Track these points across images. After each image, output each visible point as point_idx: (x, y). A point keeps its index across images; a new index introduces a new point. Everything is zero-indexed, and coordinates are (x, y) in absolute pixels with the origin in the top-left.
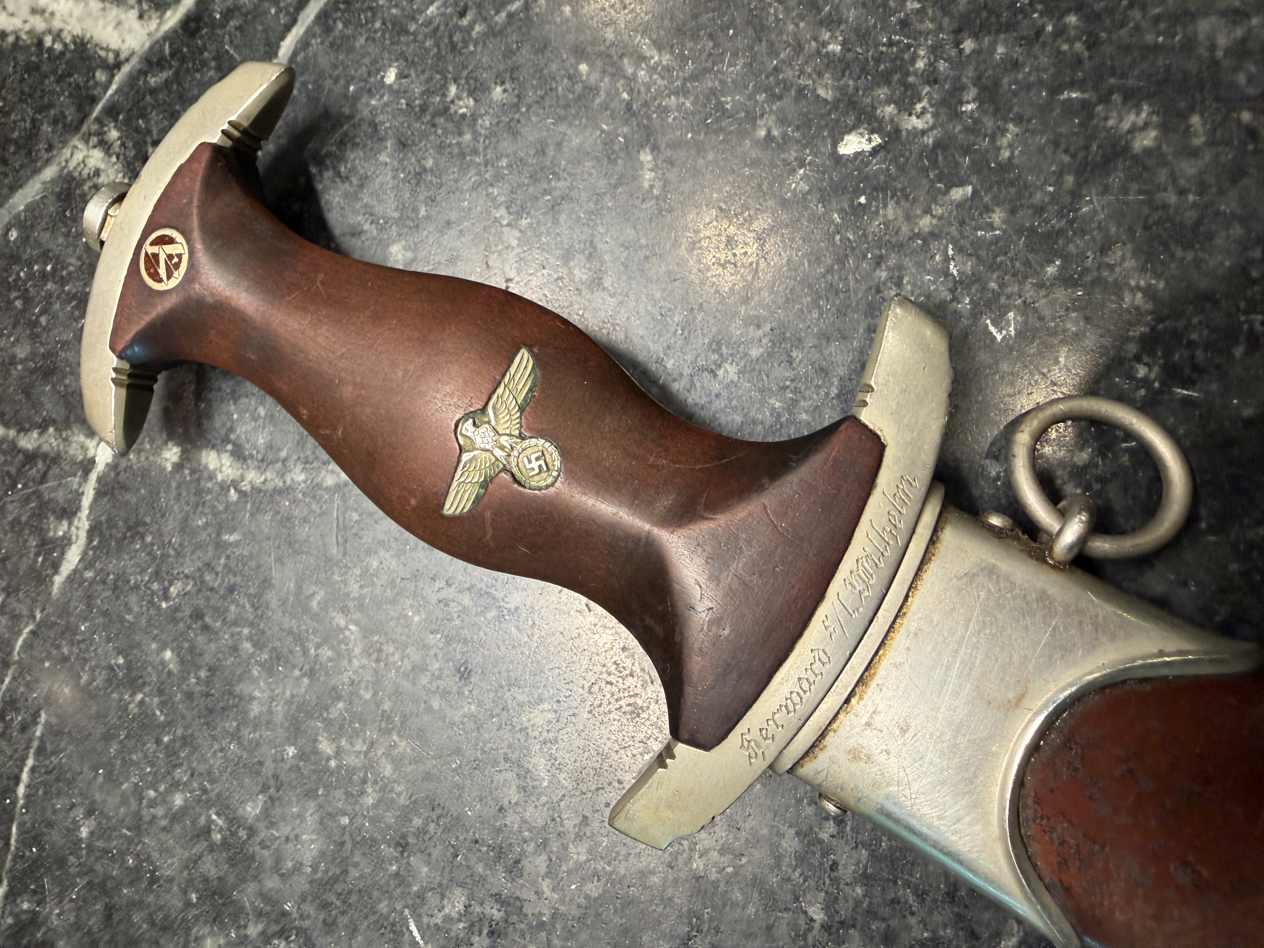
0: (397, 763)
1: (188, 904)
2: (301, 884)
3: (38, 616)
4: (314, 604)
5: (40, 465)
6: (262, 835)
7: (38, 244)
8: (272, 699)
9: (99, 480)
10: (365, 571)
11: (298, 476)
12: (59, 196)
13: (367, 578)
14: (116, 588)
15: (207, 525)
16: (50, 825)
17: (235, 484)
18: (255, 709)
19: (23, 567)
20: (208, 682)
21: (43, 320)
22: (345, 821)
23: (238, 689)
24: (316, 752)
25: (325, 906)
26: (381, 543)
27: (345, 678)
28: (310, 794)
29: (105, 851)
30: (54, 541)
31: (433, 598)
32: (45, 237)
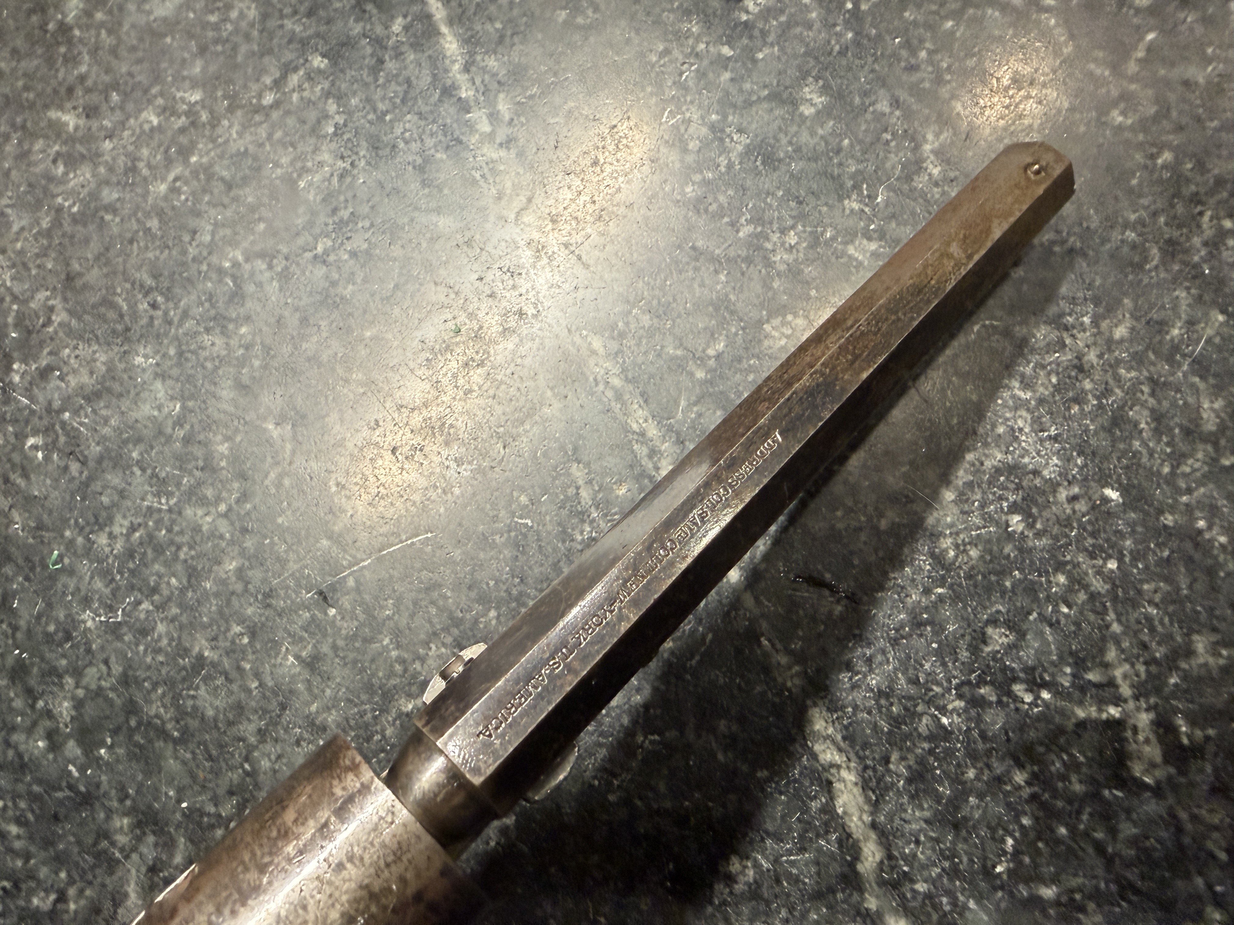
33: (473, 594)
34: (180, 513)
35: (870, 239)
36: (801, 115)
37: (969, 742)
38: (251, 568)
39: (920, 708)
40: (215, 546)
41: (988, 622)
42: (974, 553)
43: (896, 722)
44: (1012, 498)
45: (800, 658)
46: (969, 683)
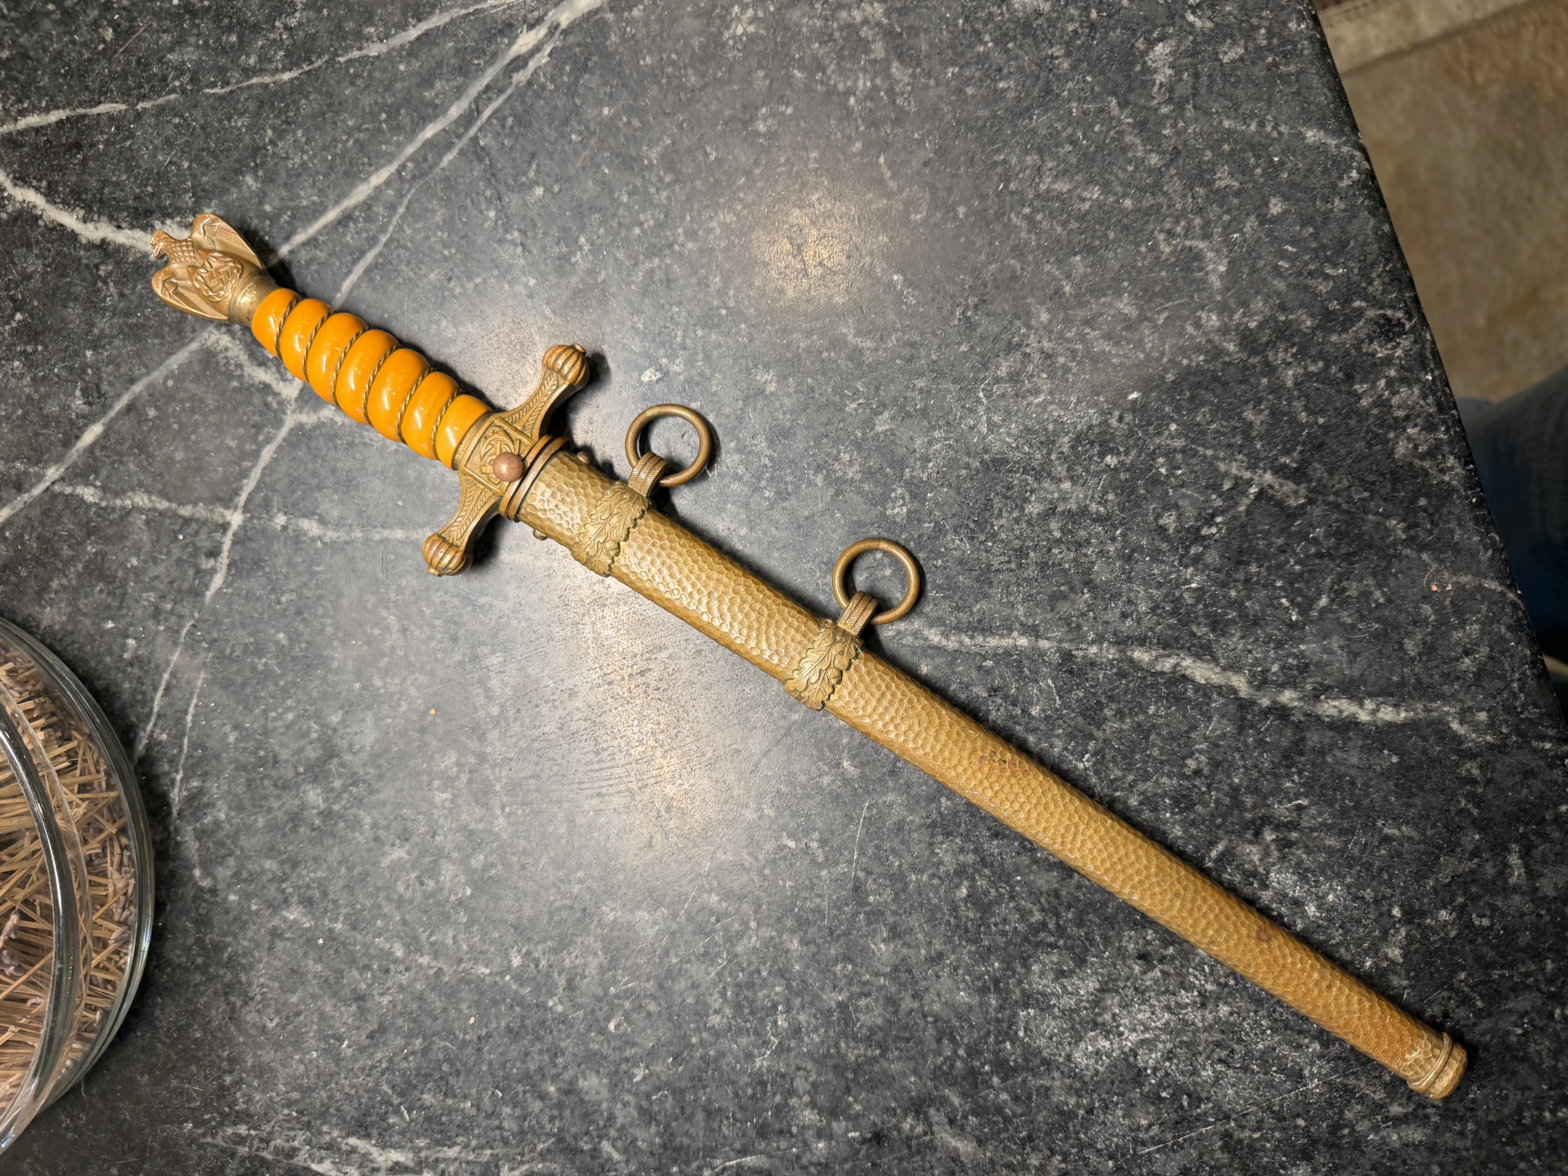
0: (418, 689)
1: (298, 774)
2: (364, 756)
3: (196, 615)
4: (369, 605)
5: (194, 526)
6: (342, 732)
7: (187, 390)
8: (345, 658)
9: (234, 535)
10: (399, 586)
11: (358, 534)
12: (201, 361)
13: (400, 590)
14: (247, 598)
15: (304, 562)
16: (208, 736)
17: (320, 538)
18: (335, 664)
19: (185, 586)
20: (307, 650)
21: (193, 437)
22: (389, 721)
23: (325, 653)
24: (371, 685)
25: (379, 767)
26: (408, 572)
27: (388, 644)
28: (369, 708)
29: (245, 749)
30: (205, 571)
31: (438, 601)
32: (192, 387)
33: (923, 804)
34: (736, 956)
35: (881, 413)
36: (772, 393)
37: (1214, 580)
38: (806, 932)
39: (1177, 594)
40: (775, 946)
41: (1156, 519)
42: (1111, 497)
43: (1174, 613)
44: (1095, 451)
45: (1100, 639)
46: (1182, 556)
